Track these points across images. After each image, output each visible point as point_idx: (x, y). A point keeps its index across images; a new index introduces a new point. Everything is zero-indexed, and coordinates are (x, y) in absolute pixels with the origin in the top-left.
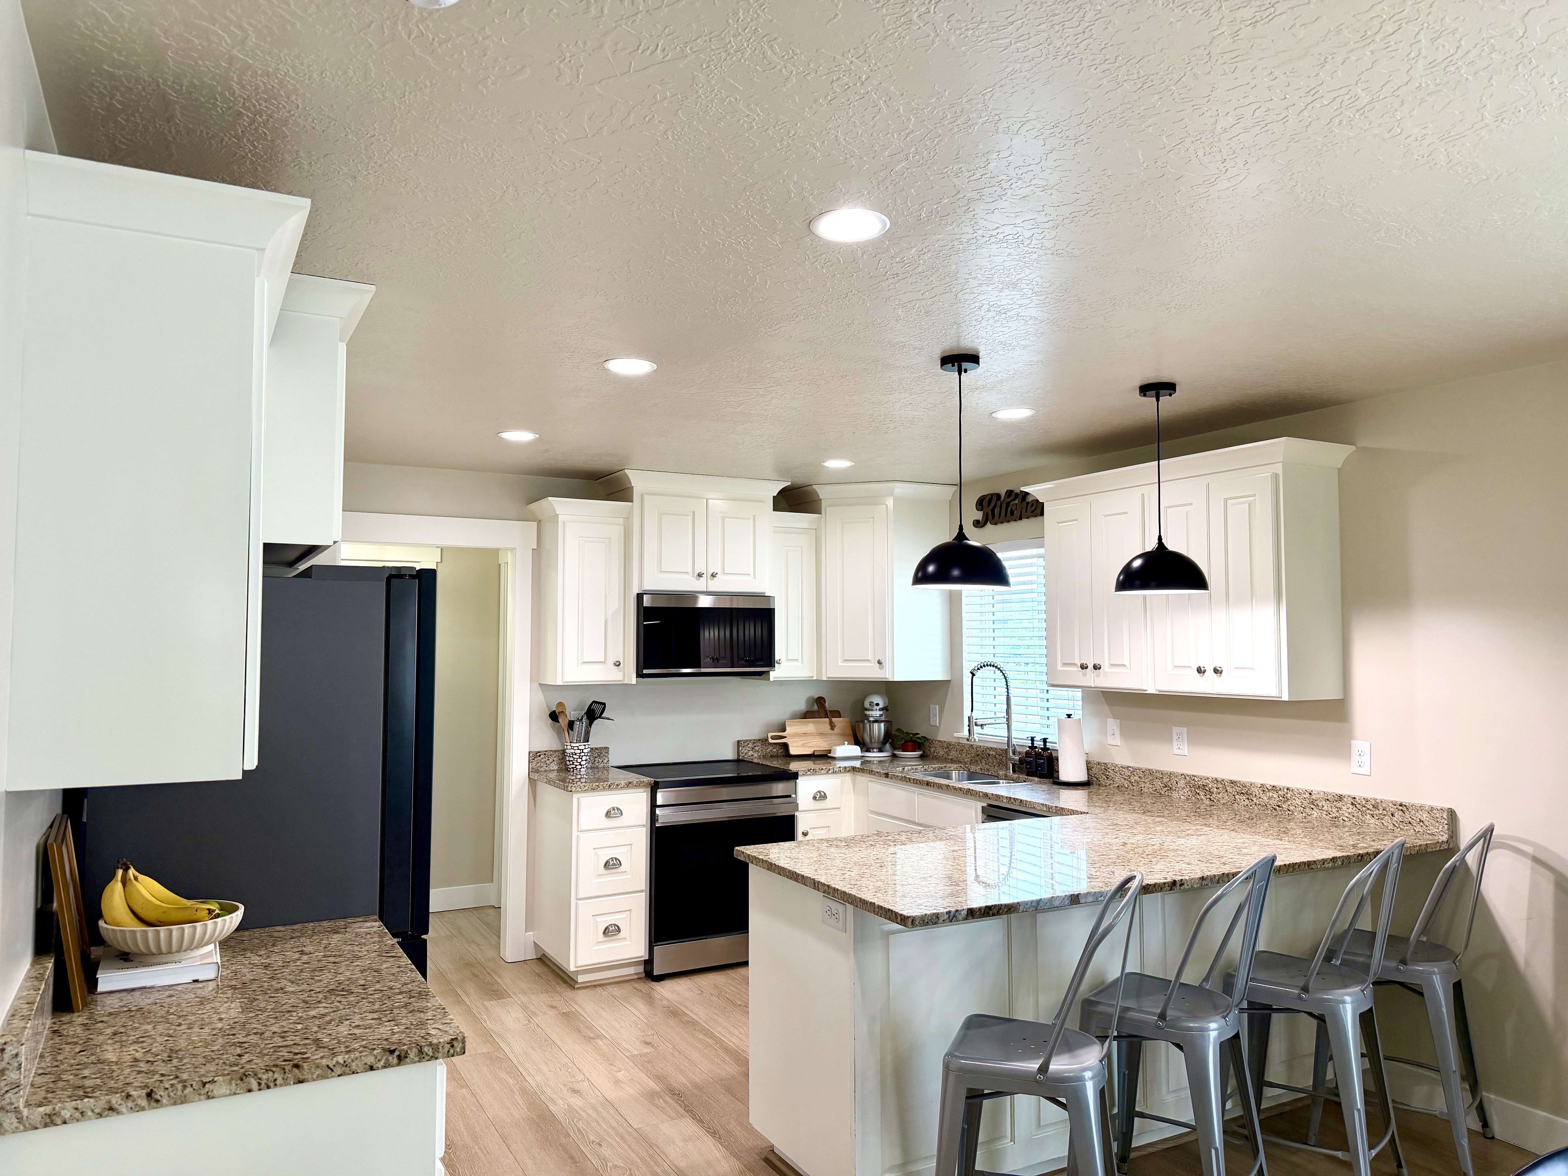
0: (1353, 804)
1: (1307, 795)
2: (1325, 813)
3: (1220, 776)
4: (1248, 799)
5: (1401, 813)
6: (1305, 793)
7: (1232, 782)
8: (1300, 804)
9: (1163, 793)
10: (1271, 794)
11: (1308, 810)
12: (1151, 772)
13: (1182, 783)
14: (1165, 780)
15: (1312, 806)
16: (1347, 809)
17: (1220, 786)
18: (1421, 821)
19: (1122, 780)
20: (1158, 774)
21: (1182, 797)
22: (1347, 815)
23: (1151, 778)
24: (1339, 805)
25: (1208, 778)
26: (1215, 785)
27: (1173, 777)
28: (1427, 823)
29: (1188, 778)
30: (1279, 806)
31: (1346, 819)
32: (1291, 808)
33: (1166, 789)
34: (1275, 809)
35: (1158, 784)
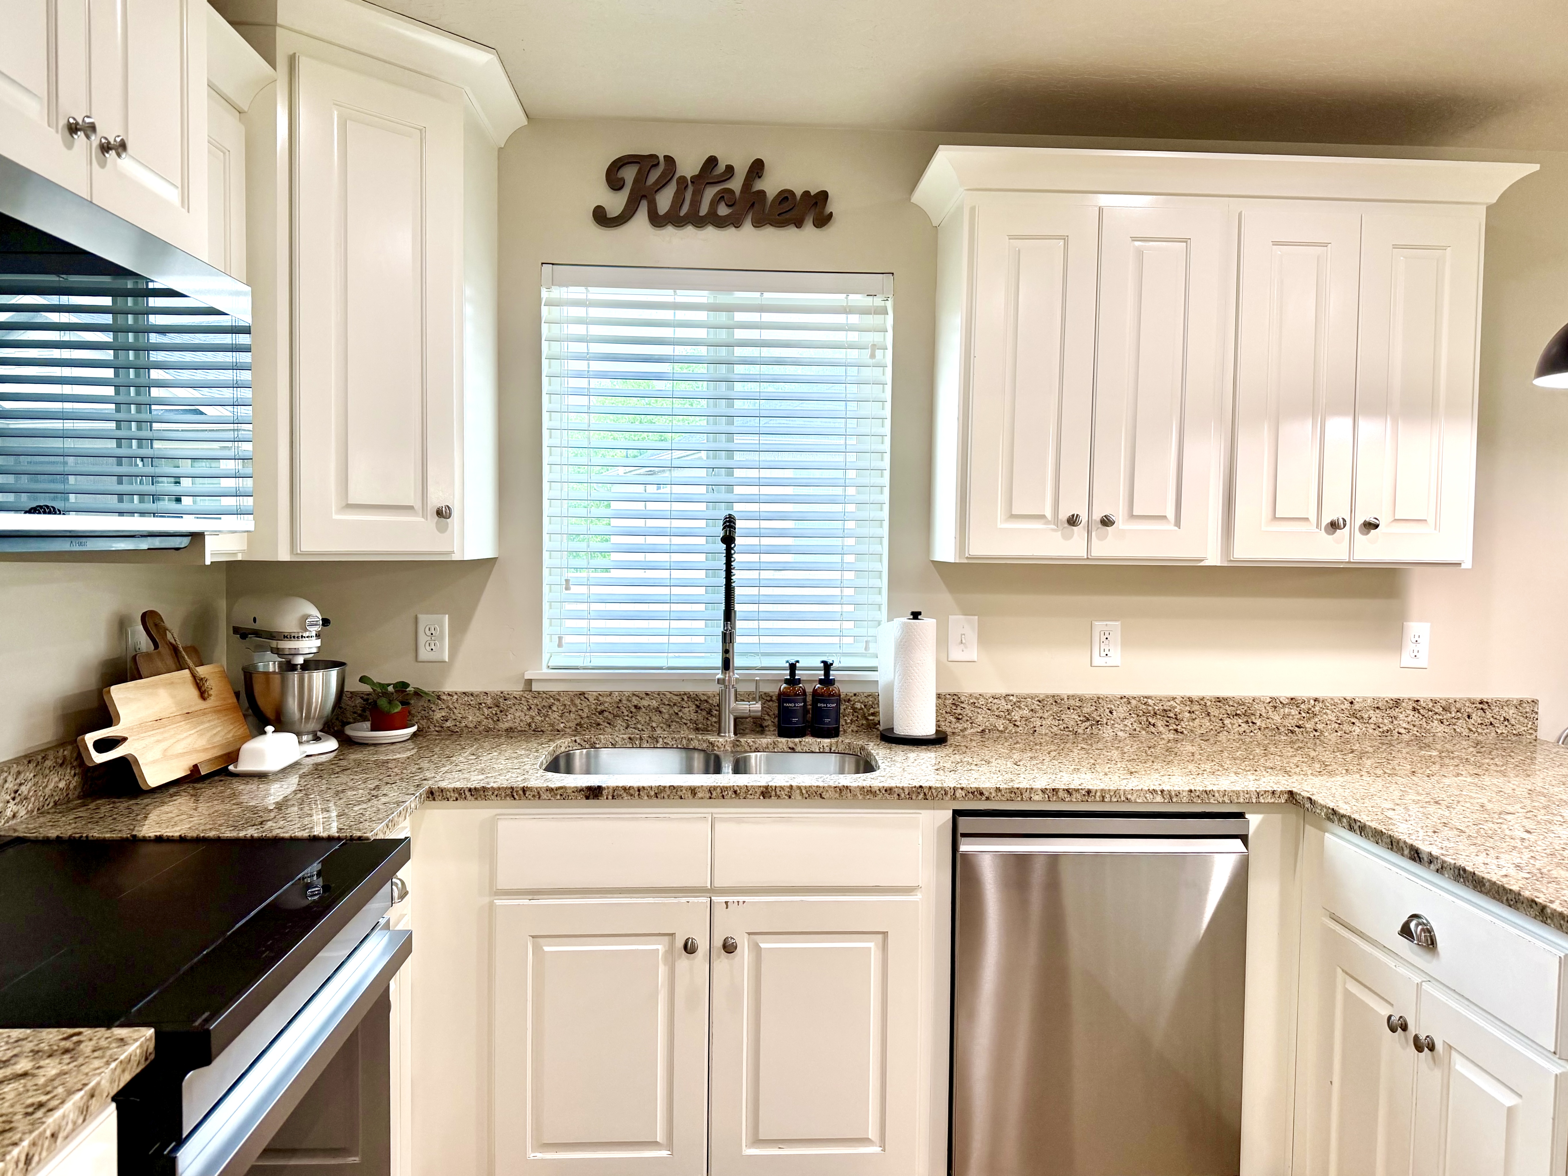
0: (1414, 709)
1: (1347, 705)
2: (1373, 726)
3: (1195, 694)
4: (1247, 722)
5: (1480, 713)
6: (1343, 703)
7: (1218, 700)
8: (1334, 719)
9: (1080, 731)
10: (1287, 710)
11: (1346, 727)
12: (1057, 700)
13: (1121, 711)
14: (1085, 710)
15: (1353, 720)
16: (1404, 718)
17: (1196, 707)
18: (1505, 719)
19: (993, 720)
20: (1072, 702)
21: (1120, 734)
22: (1404, 725)
23: (1055, 709)
24: (1394, 713)
25: (1174, 699)
26: (1188, 708)
27: (1103, 703)
28: (1513, 721)
29: (1134, 702)
30: (1299, 727)
31: (1403, 731)
32: (1320, 727)
33: (1088, 724)
34: (1292, 732)
35: (1071, 718)
